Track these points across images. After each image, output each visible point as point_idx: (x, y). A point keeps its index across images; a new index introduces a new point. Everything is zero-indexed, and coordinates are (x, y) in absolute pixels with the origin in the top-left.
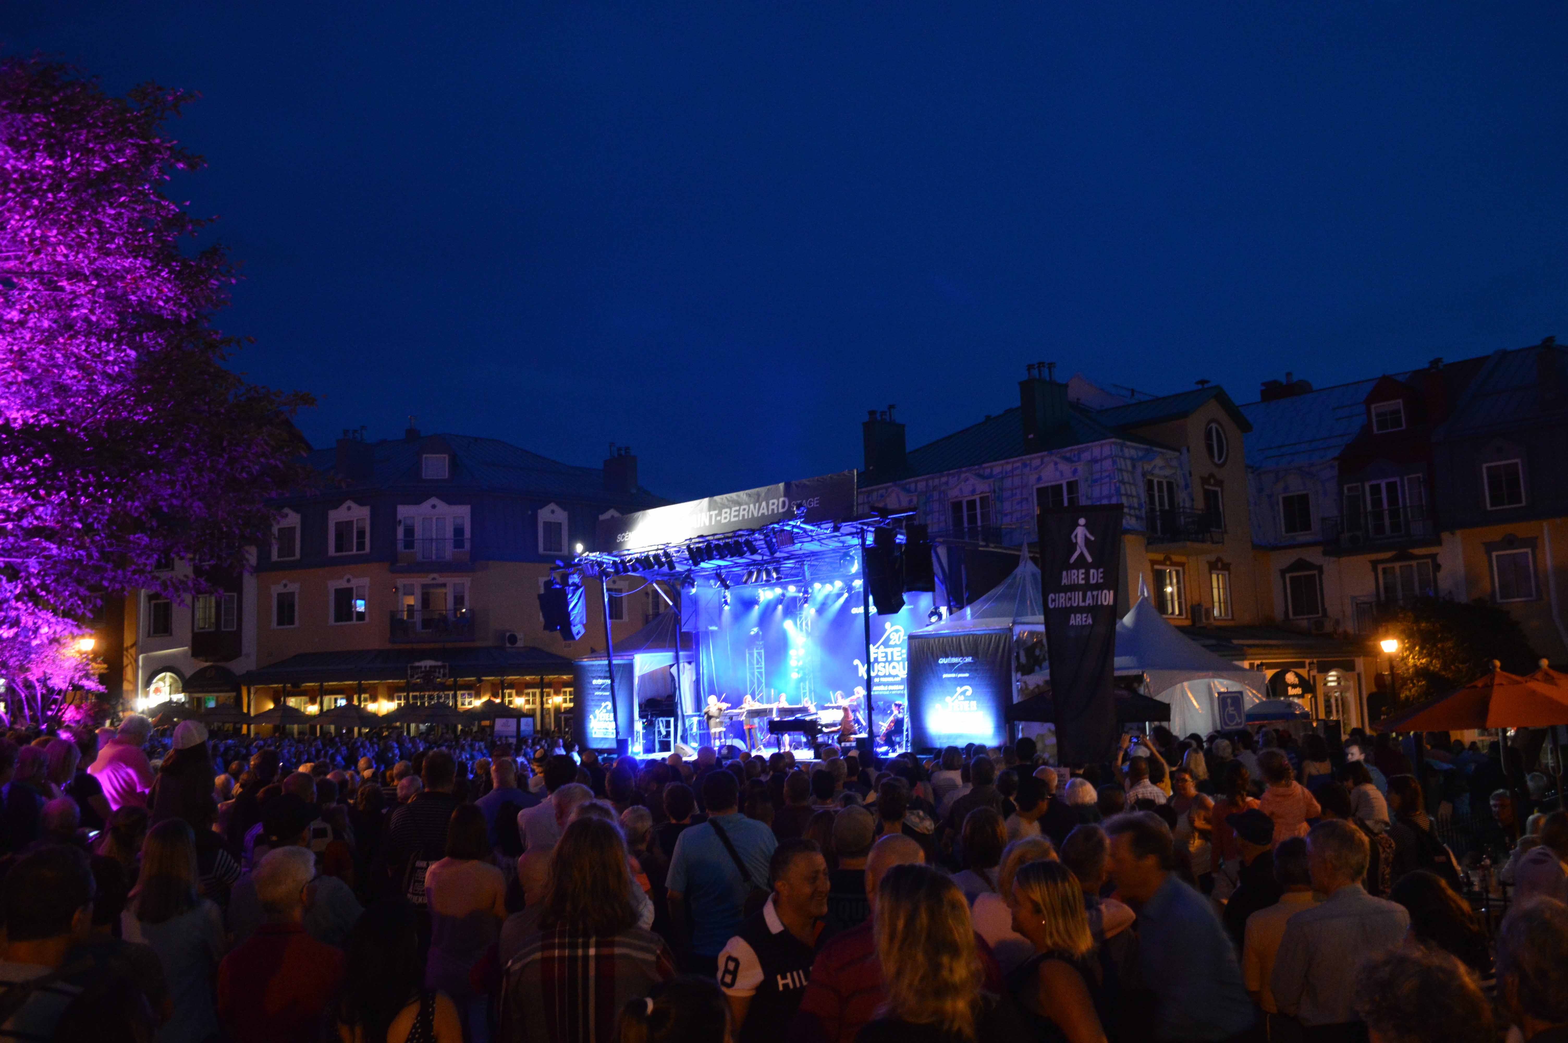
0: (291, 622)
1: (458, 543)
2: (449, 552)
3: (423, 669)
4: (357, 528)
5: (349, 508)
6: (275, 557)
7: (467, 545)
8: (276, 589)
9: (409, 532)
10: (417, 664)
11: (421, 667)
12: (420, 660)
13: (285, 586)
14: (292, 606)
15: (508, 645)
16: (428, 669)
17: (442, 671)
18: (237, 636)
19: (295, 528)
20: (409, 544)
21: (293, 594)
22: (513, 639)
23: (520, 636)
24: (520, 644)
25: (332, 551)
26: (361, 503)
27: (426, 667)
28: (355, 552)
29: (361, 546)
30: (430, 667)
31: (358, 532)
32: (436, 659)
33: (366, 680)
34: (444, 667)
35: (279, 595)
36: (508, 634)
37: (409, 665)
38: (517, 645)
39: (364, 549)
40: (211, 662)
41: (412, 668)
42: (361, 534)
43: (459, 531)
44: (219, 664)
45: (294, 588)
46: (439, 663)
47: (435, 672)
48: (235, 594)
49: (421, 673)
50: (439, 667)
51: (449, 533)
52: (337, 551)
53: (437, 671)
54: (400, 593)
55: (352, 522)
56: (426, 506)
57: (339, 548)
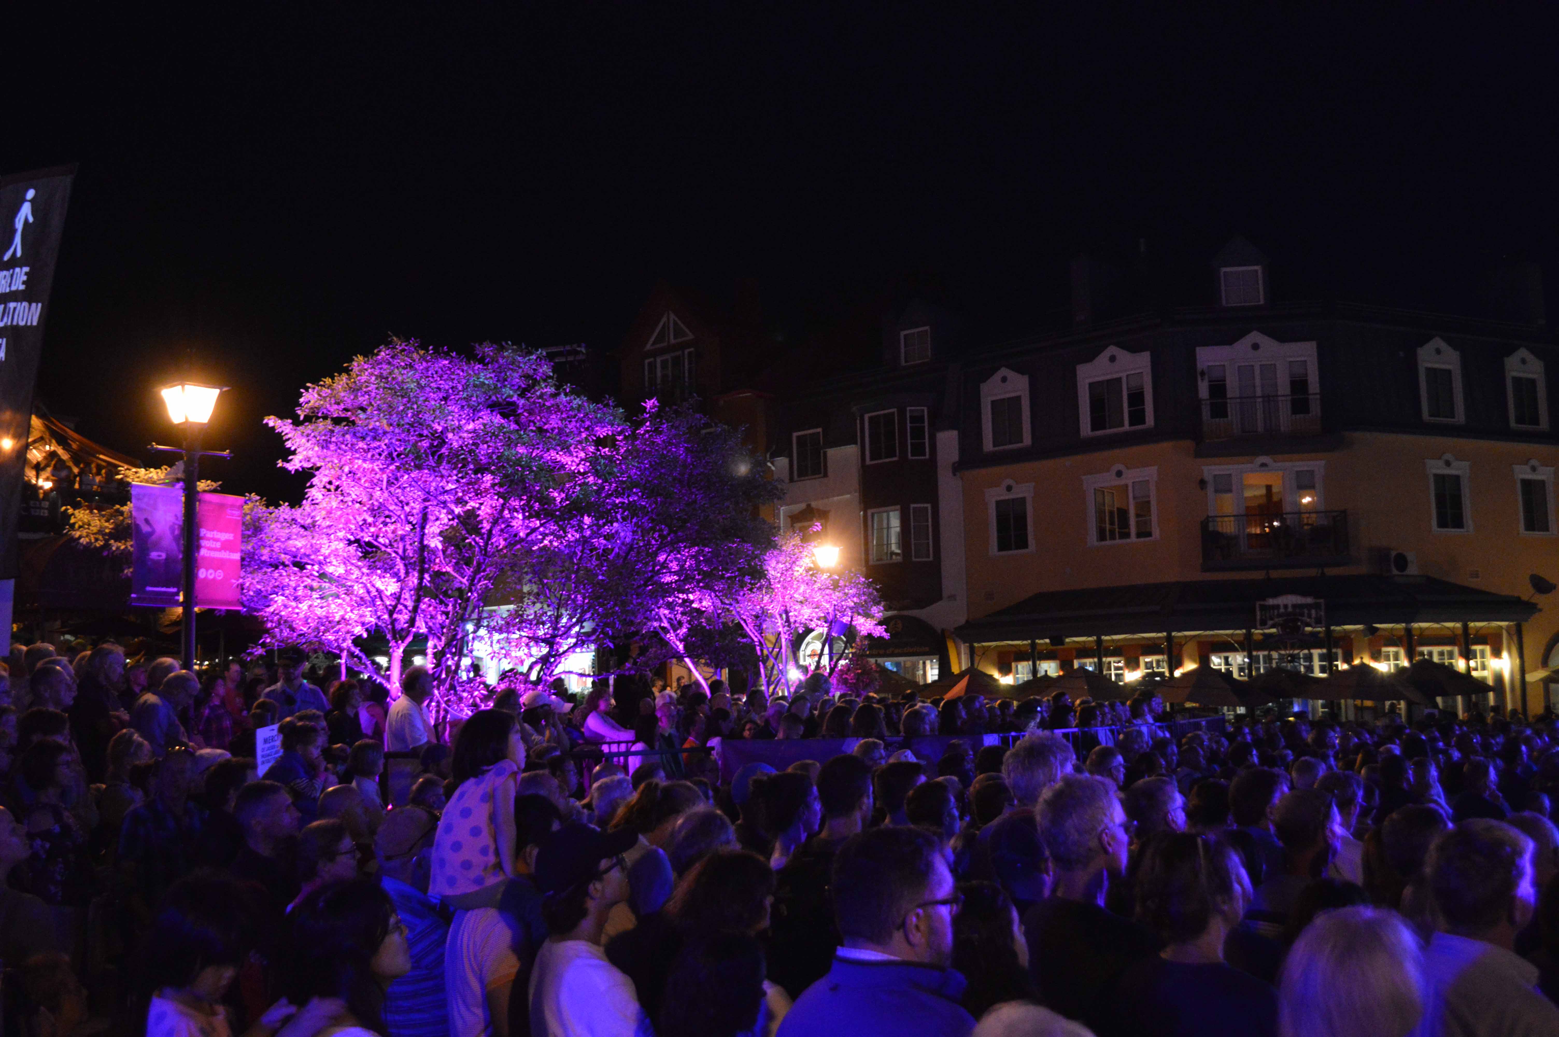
0: (1023, 544)
1: (1300, 405)
2: (1285, 418)
3: (1282, 610)
4: (1128, 389)
5: (1113, 359)
6: (988, 445)
7: (1315, 408)
8: (995, 495)
9: (1218, 389)
10: (1271, 602)
11: (1277, 607)
12: (1275, 595)
13: (1009, 488)
14: (1021, 519)
15: (1395, 572)
16: (1290, 609)
17: (1313, 612)
18: (934, 570)
19: (1018, 398)
20: (1219, 411)
21: (1023, 500)
22: (1402, 562)
23: (1410, 556)
24: (1413, 570)
25: (1086, 429)
26: (1134, 349)
27: (1286, 606)
28: (1127, 427)
29: (1137, 417)
30: (1294, 606)
31: (1131, 397)
32: (1304, 594)
33: (1180, 631)
34: (1316, 606)
35: (998, 503)
36: (1394, 553)
37: (1258, 604)
38: (1408, 572)
39: (1143, 422)
40: (895, 609)
41: (1263, 608)
42: (1137, 398)
43: (1299, 385)
44: (906, 613)
45: (1023, 491)
46: (1309, 600)
47: (1302, 615)
48: (929, 506)
49: (1279, 615)
50: (1309, 606)
51: (1284, 387)
52: (1094, 429)
53: (1306, 611)
54: (1210, 489)
55: (1119, 380)
56: (1243, 345)
57: (1097, 423)
